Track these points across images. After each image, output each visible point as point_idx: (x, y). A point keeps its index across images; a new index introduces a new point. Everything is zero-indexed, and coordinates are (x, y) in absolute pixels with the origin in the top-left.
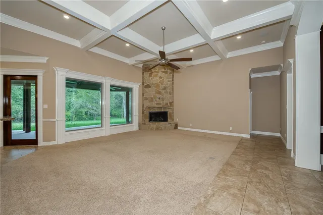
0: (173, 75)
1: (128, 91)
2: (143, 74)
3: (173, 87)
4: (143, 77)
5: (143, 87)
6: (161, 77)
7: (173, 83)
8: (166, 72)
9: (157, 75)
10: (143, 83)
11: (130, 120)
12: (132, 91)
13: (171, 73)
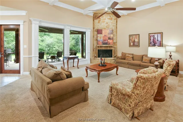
0: (117, 21)
1: (83, 34)
2: (94, 20)
3: (117, 30)
4: (94, 24)
5: (93, 30)
6: (107, 23)
7: (117, 27)
8: (111, 19)
9: (104, 22)
10: (94, 28)
11: (84, 55)
12: (85, 34)
13: (115, 19)
